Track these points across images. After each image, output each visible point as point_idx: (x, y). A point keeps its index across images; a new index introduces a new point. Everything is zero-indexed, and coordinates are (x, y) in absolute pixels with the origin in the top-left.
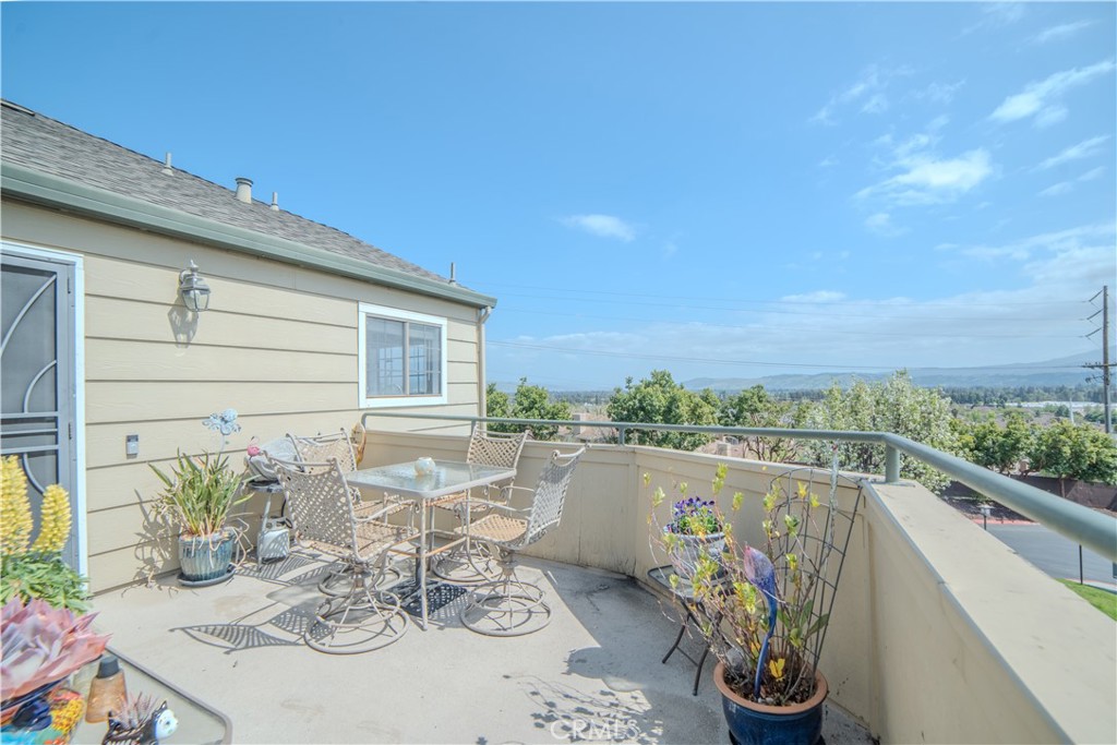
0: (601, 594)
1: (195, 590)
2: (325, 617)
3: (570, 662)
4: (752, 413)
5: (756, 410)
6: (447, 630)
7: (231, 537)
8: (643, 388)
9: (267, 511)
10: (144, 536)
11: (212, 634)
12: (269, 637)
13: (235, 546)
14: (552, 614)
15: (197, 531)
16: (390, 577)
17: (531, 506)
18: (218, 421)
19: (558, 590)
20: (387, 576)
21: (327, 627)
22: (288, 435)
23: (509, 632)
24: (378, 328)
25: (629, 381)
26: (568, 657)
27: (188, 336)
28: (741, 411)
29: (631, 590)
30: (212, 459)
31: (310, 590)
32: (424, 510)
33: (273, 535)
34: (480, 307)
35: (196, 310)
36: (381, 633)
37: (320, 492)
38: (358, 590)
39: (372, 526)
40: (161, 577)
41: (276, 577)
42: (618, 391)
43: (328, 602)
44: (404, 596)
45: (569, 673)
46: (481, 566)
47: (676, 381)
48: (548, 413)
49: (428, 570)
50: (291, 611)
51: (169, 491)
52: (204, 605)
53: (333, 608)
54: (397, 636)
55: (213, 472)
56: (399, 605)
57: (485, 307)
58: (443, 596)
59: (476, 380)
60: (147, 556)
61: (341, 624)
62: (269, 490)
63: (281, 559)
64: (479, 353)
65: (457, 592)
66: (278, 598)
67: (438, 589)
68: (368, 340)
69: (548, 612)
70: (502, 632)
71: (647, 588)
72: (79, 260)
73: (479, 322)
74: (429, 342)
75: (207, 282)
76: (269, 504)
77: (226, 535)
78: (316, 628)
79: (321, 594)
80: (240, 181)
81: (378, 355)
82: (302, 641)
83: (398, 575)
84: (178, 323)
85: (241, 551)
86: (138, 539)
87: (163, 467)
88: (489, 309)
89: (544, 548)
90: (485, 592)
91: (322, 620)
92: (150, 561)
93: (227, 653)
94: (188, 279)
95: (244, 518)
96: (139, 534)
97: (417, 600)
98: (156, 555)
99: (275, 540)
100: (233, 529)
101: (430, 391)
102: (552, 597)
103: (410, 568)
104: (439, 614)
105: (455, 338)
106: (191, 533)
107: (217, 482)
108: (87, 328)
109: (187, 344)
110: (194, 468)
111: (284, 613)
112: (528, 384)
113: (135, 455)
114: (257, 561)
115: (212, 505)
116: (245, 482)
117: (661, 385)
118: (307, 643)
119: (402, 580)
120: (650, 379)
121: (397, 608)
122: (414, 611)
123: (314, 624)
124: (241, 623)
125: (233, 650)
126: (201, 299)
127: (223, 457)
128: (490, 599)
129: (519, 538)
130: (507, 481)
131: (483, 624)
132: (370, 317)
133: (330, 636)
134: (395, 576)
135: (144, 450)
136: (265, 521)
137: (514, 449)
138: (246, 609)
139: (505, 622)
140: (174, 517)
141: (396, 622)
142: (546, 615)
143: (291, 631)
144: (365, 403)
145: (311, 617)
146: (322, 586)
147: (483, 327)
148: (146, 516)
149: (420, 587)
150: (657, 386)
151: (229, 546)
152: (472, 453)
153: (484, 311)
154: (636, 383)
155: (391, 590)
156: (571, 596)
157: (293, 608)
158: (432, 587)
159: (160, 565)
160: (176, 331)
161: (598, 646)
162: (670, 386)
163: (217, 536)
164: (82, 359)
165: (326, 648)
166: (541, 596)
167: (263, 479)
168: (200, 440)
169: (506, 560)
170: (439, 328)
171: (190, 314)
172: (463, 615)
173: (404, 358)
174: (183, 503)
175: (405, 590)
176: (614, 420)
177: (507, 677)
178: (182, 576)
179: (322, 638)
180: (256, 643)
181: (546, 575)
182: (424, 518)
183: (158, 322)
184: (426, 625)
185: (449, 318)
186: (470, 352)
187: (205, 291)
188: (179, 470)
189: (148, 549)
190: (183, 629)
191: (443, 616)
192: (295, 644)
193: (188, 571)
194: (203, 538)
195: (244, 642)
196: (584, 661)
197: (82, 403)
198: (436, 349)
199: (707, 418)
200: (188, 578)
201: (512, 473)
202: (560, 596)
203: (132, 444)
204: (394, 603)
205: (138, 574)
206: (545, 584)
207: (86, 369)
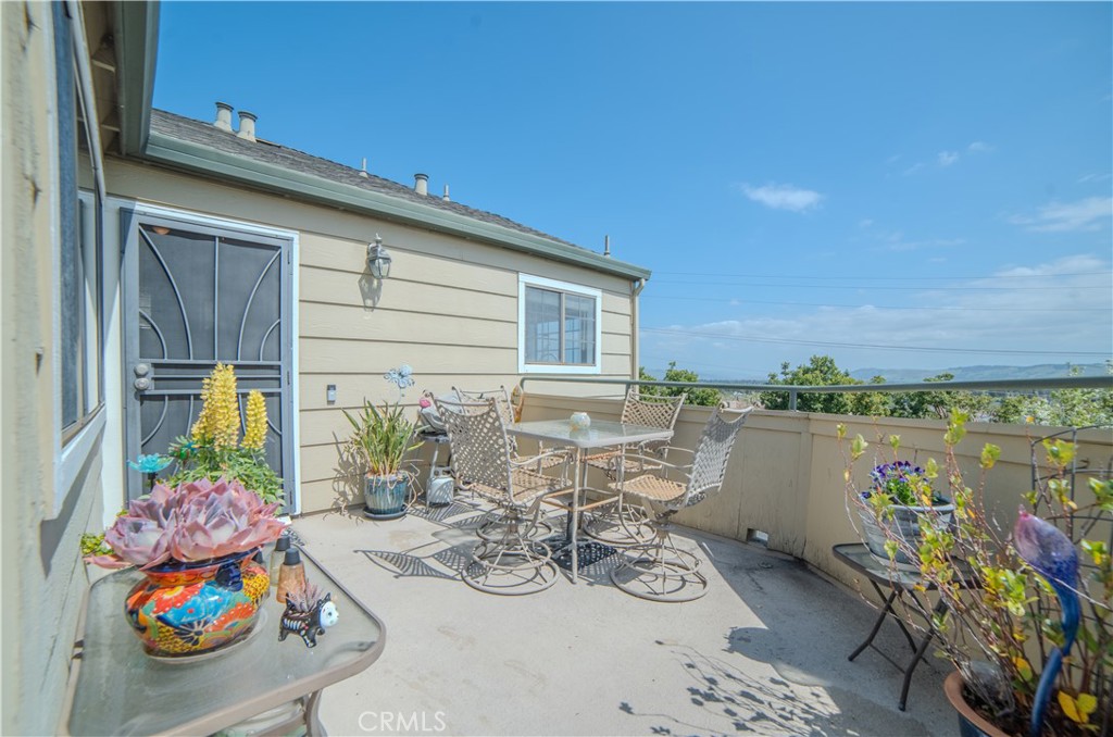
0: (764, 573)
1: (378, 523)
2: (482, 557)
3: (731, 638)
4: (936, 407)
5: (942, 403)
6: (596, 586)
7: (405, 479)
8: (801, 375)
9: (435, 459)
10: (339, 472)
11: (386, 559)
12: (431, 569)
13: (408, 488)
14: (708, 584)
15: (378, 471)
16: (542, 530)
17: (692, 463)
18: (396, 376)
19: (715, 563)
20: (540, 530)
21: (482, 566)
22: (453, 388)
23: (661, 597)
24: (537, 298)
25: (785, 367)
26: (728, 634)
27: (374, 302)
28: (921, 402)
29: (799, 573)
30: (391, 410)
31: (469, 534)
32: (578, 462)
33: (441, 481)
34: (634, 279)
35: (380, 278)
36: (531, 580)
37: (479, 433)
38: (511, 537)
39: (527, 476)
40: (351, 508)
41: (440, 520)
42: (773, 377)
43: (484, 544)
44: (554, 549)
45: (731, 650)
46: (633, 530)
47: (841, 368)
48: (697, 398)
49: (579, 528)
50: (451, 549)
51: (357, 434)
52: (380, 534)
53: (488, 551)
54: (547, 585)
55: (390, 420)
56: (549, 556)
57: (638, 279)
58: (594, 555)
59: (629, 353)
60: (342, 489)
61: (495, 565)
62: (437, 441)
63: (446, 505)
64: (633, 325)
65: (608, 551)
66: (441, 537)
67: (588, 546)
68: (527, 309)
69: (704, 583)
70: (656, 596)
71: (819, 573)
72: (295, 235)
73: (633, 294)
74: (584, 314)
75: (389, 253)
76: (437, 453)
77: (400, 477)
78: (473, 567)
79: (478, 538)
80: (418, 177)
81: (536, 329)
82: (459, 577)
83: (550, 530)
84: (366, 290)
85: (413, 495)
86: (334, 474)
87: (354, 414)
88: (643, 281)
89: (699, 516)
90: (635, 554)
91: (477, 559)
92: (343, 494)
93: (396, 577)
94: (374, 250)
95: (415, 463)
96: (335, 470)
97: (568, 554)
98: (347, 489)
99: (441, 488)
100: (407, 473)
101: (584, 360)
102: (708, 568)
103: (561, 524)
104: (588, 571)
105: (608, 308)
106: (374, 472)
107: (394, 428)
108: (301, 294)
109: (373, 308)
110: (376, 415)
111: (445, 551)
112: (677, 369)
113: (332, 402)
114: (425, 505)
115: (390, 449)
116: (417, 431)
117: (821, 371)
118: (463, 579)
119: (552, 534)
120: (809, 365)
121: (548, 559)
122: (564, 563)
123: (471, 565)
124: (410, 554)
125: (401, 575)
126: (384, 267)
127: (399, 409)
128: (640, 562)
129: (676, 499)
130: (663, 443)
131: (633, 585)
132: (529, 287)
133: (484, 577)
134: (546, 530)
135: (340, 397)
136: (433, 469)
137: (670, 412)
138: (414, 543)
139: (657, 586)
140: (361, 457)
141: (546, 571)
142: (702, 585)
143: (450, 567)
144: (524, 368)
145: (468, 557)
146: (480, 532)
147: (637, 299)
148: (341, 457)
149: (571, 542)
150: (818, 372)
151: (403, 487)
152: (626, 416)
153: (637, 284)
154: (792, 368)
155: (543, 541)
156: (730, 571)
157: (453, 547)
158: (582, 544)
159: (350, 498)
160: (365, 296)
161: (764, 627)
162: (832, 374)
163: (393, 477)
164: (298, 319)
165: (480, 586)
166: (696, 565)
167: (432, 430)
168: (383, 393)
169: (660, 521)
170: (594, 299)
171: (375, 282)
172: (613, 574)
173: (560, 332)
174: (368, 445)
175: (557, 543)
176: (767, 407)
177: (660, 643)
178: (367, 509)
179: (477, 577)
180: (420, 573)
181: (701, 546)
182: (577, 471)
183: (350, 288)
184: (576, 579)
185: (604, 290)
186: (624, 325)
187: (387, 260)
188: (365, 417)
189: (342, 483)
190: (364, 552)
191: (592, 572)
192: (453, 578)
193: (371, 505)
194: (382, 478)
195: (411, 570)
196: (748, 640)
197: (298, 356)
198: (590, 319)
199: (877, 409)
200: (371, 511)
201: (668, 434)
202: (717, 568)
203: (331, 392)
204: (545, 554)
205: (335, 503)
206: (700, 554)
207: (300, 328)
